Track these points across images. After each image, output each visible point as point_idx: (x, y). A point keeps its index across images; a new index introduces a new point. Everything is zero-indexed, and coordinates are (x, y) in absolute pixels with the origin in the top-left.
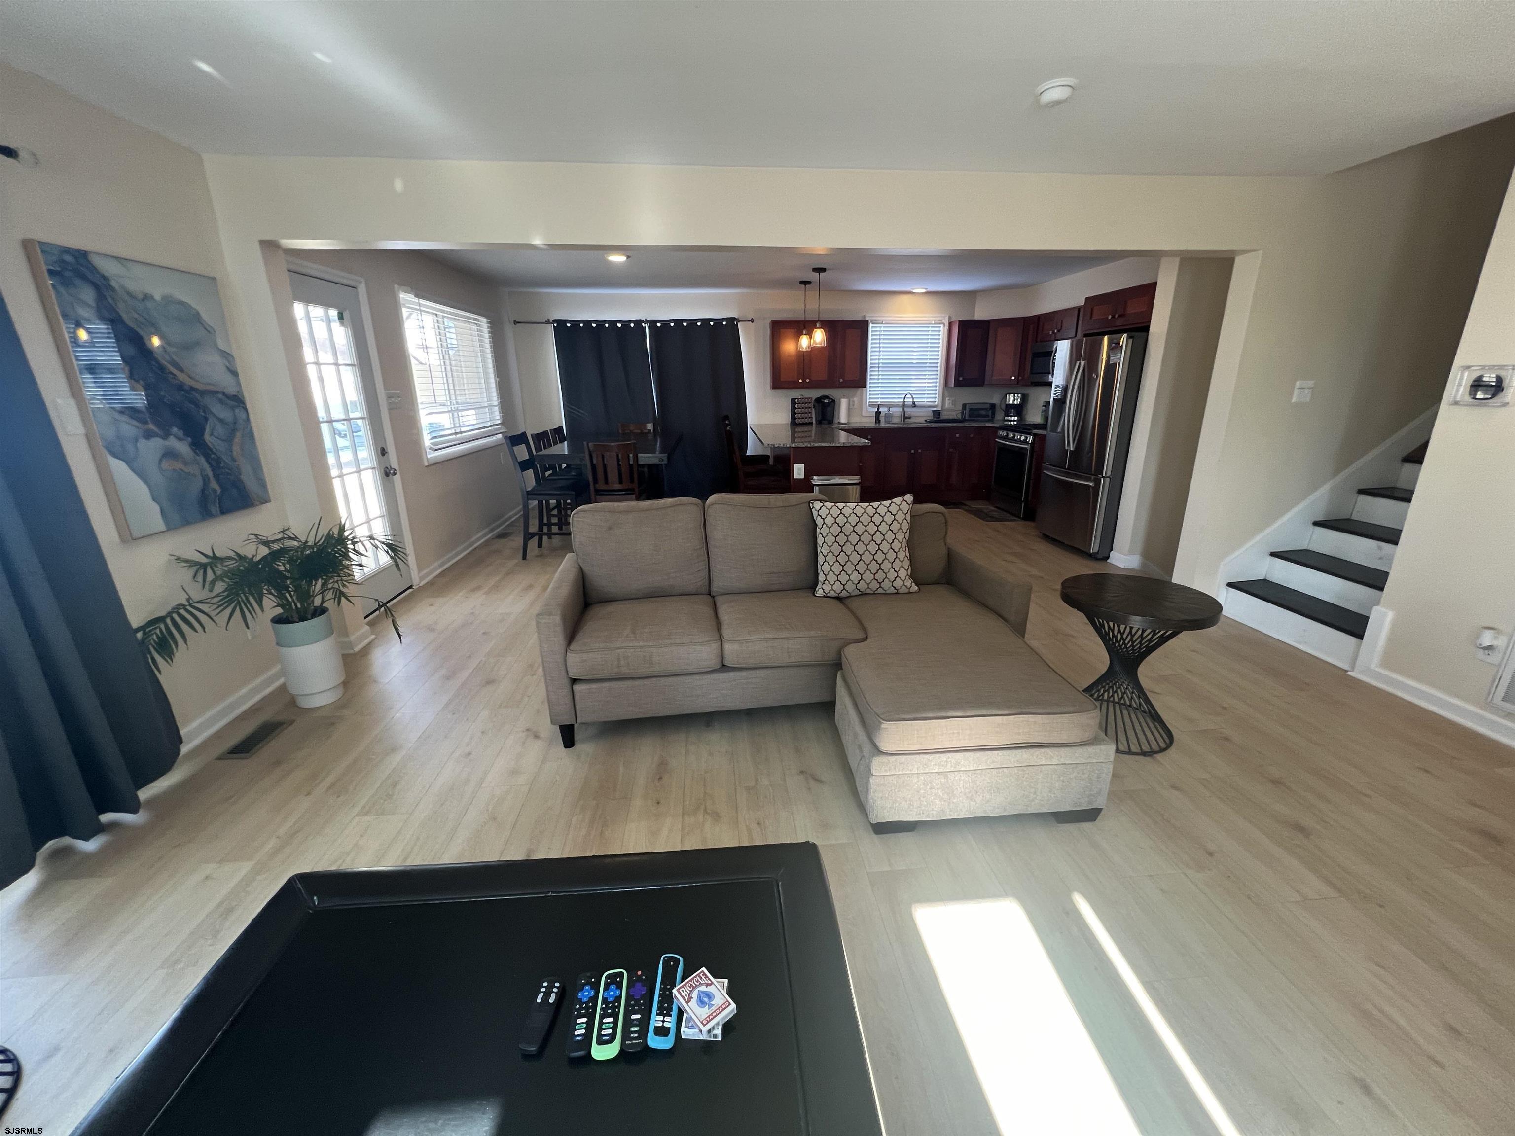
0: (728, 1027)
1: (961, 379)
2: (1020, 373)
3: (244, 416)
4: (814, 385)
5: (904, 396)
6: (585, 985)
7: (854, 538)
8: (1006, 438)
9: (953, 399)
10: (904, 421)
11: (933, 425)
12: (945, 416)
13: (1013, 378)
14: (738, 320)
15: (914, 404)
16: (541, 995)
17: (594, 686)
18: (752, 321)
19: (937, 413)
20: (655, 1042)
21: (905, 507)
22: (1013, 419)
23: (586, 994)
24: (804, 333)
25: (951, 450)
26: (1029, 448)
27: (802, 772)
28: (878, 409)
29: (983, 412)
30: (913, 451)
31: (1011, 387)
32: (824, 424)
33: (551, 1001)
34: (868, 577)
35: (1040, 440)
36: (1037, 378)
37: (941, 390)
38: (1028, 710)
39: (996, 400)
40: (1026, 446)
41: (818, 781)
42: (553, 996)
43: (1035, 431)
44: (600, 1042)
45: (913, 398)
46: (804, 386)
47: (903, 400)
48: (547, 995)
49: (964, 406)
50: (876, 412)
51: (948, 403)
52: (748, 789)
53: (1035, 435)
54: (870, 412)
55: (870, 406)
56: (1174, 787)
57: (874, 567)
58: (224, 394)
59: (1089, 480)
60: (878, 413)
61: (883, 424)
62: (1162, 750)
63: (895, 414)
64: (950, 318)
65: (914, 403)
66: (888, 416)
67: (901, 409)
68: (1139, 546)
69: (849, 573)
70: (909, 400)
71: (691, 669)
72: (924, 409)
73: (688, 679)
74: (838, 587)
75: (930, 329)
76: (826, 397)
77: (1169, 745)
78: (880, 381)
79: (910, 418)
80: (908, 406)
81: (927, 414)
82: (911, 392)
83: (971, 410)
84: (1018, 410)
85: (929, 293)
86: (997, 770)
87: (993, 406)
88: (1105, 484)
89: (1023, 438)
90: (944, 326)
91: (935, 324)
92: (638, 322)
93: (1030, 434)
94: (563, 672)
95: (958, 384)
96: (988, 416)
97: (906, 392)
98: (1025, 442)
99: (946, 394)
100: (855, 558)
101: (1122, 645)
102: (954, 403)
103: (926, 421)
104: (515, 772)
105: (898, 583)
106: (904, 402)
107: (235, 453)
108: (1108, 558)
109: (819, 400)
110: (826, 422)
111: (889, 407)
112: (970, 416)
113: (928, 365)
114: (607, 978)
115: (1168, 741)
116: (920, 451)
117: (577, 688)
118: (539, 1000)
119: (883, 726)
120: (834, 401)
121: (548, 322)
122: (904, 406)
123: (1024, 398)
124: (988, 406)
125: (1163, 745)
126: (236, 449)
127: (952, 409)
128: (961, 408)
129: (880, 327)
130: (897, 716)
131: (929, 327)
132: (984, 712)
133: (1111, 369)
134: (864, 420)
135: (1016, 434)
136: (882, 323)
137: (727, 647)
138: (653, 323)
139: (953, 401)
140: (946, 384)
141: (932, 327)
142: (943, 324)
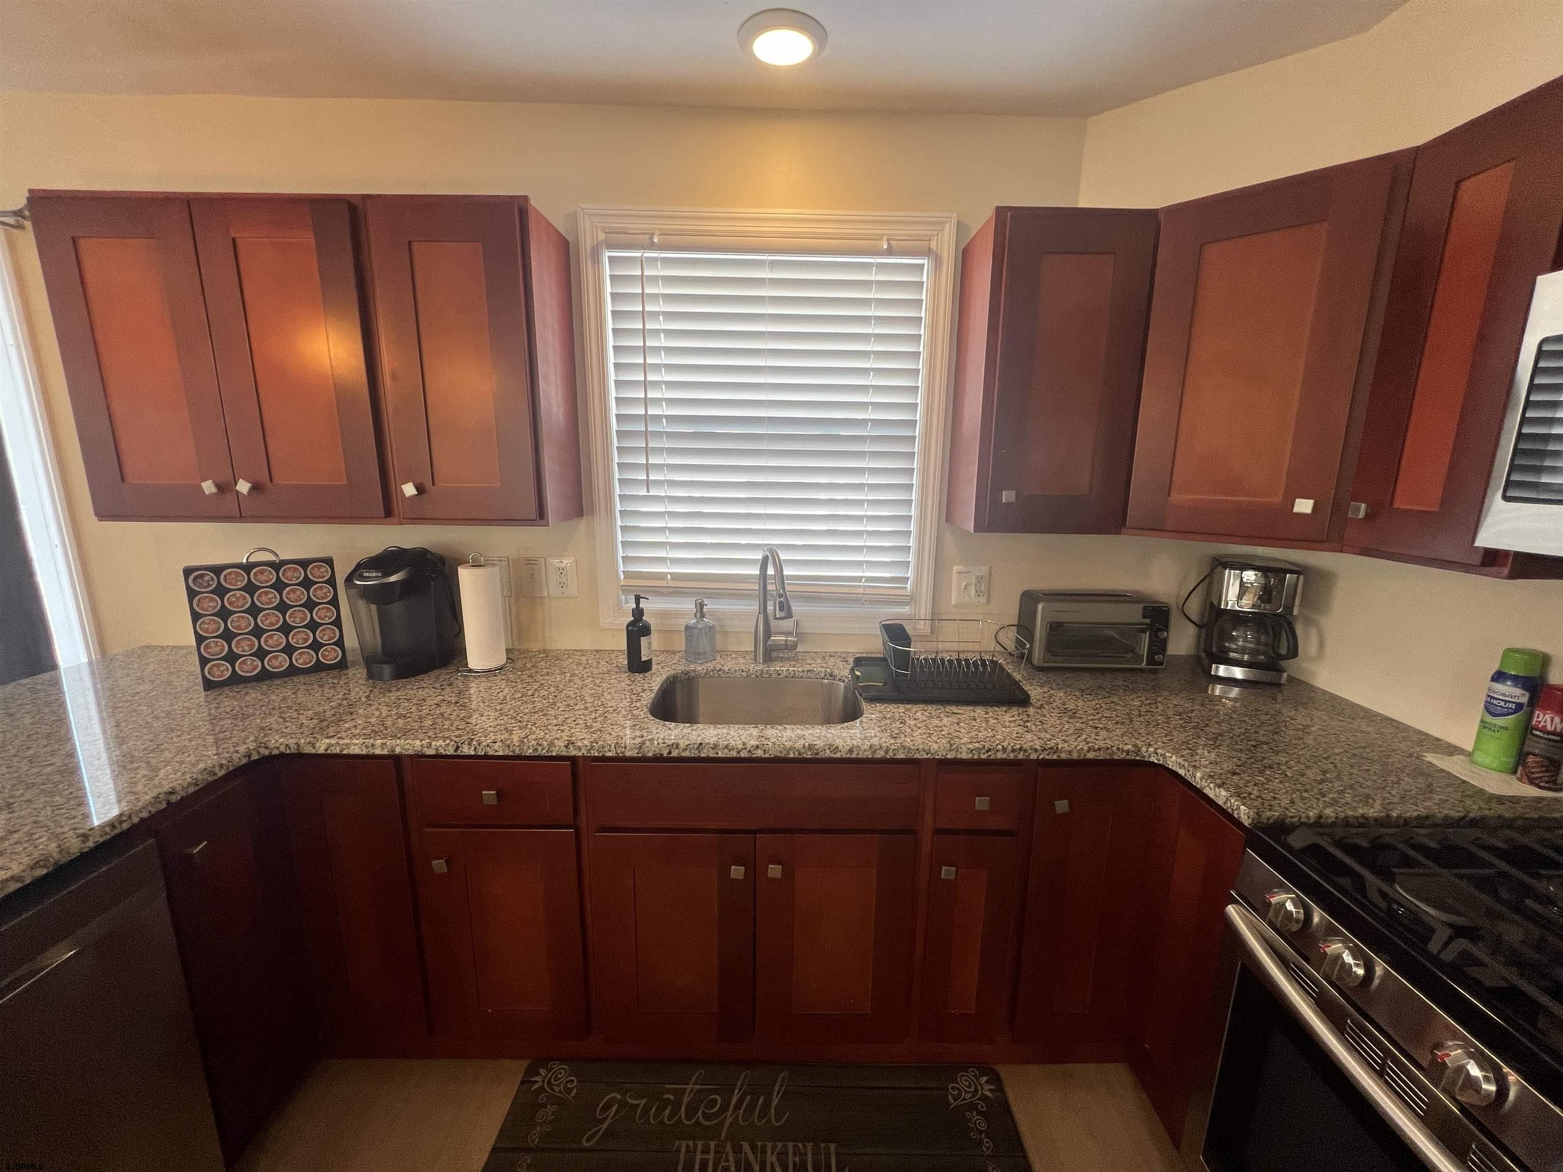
1: (1007, 496)
5: (759, 556)
9: (984, 570)
10: (767, 660)
13: (1304, 506)
25: (947, 872)
28: (638, 613)
29: (1111, 635)
30: (737, 872)
45: (779, 569)
46: (240, 509)
49: (1029, 599)
50: (632, 617)
54: (610, 620)
60: (638, 631)
63: (727, 628)
64: (961, 227)
67: (754, 607)
70: (773, 580)
83: (1055, 627)
87: (1155, 614)
90: (940, 263)
91: (893, 253)
95: (995, 520)
99: (948, 557)
102: (986, 586)
109: (367, 571)
110: (387, 670)
122: (761, 591)
124: (1133, 614)
127: (976, 617)
136: (652, 246)
139: (979, 579)
140: (949, 513)
141: (880, 266)
142: (928, 252)
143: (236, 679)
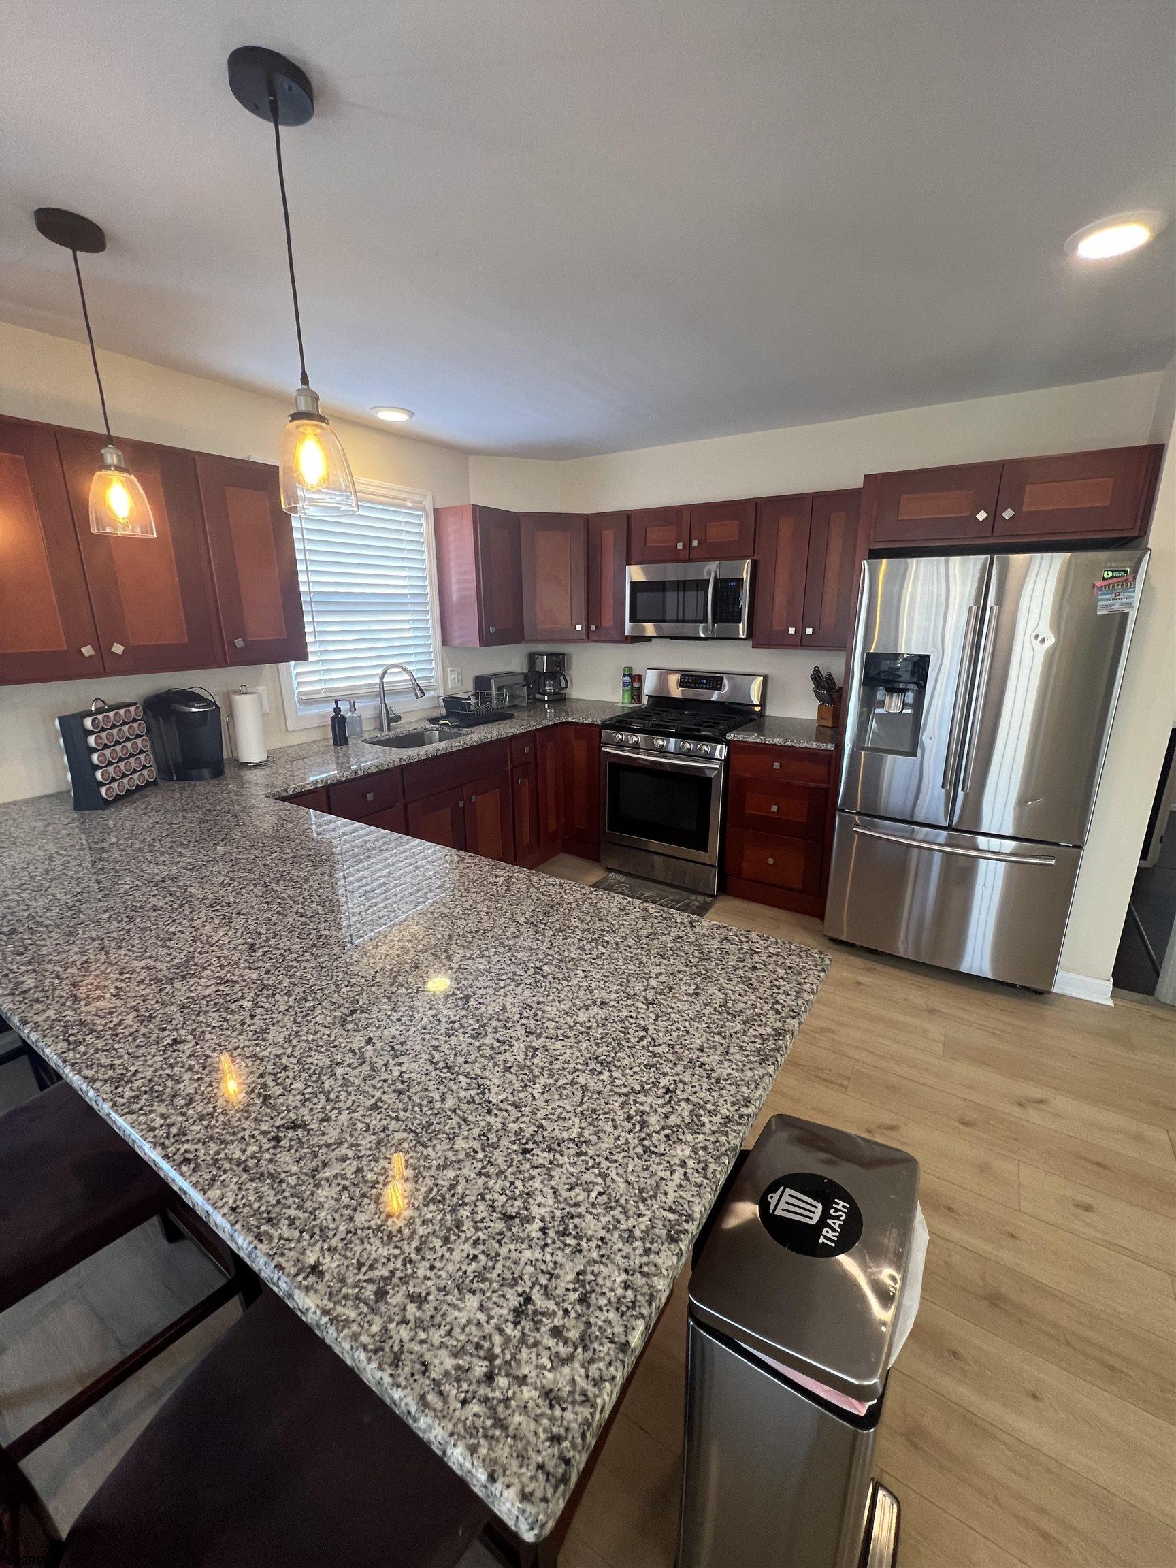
1: (491, 630)
4: (137, 663)
9: (461, 665)
10: (389, 729)
26: (720, 769)
28: (337, 710)
32: (201, 778)
40: (713, 765)
43: (731, 736)
46: (104, 667)
47: (377, 680)
49: (483, 678)
50: (335, 726)
53: (729, 744)
54: (316, 718)
55: (302, 702)
63: (366, 716)
64: (435, 498)
75: (404, 518)
76: (190, 697)
78: (330, 637)
79: (398, 718)
80: (398, 693)
89: (704, 750)
90: (428, 515)
93: (719, 742)
95: (487, 640)
98: (708, 757)
99: (446, 660)
106: (382, 683)
109: (156, 709)
110: (203, 769)
120: (213, 707)
122: (382, 694)
131: (396, 512)
143: (118, 798)
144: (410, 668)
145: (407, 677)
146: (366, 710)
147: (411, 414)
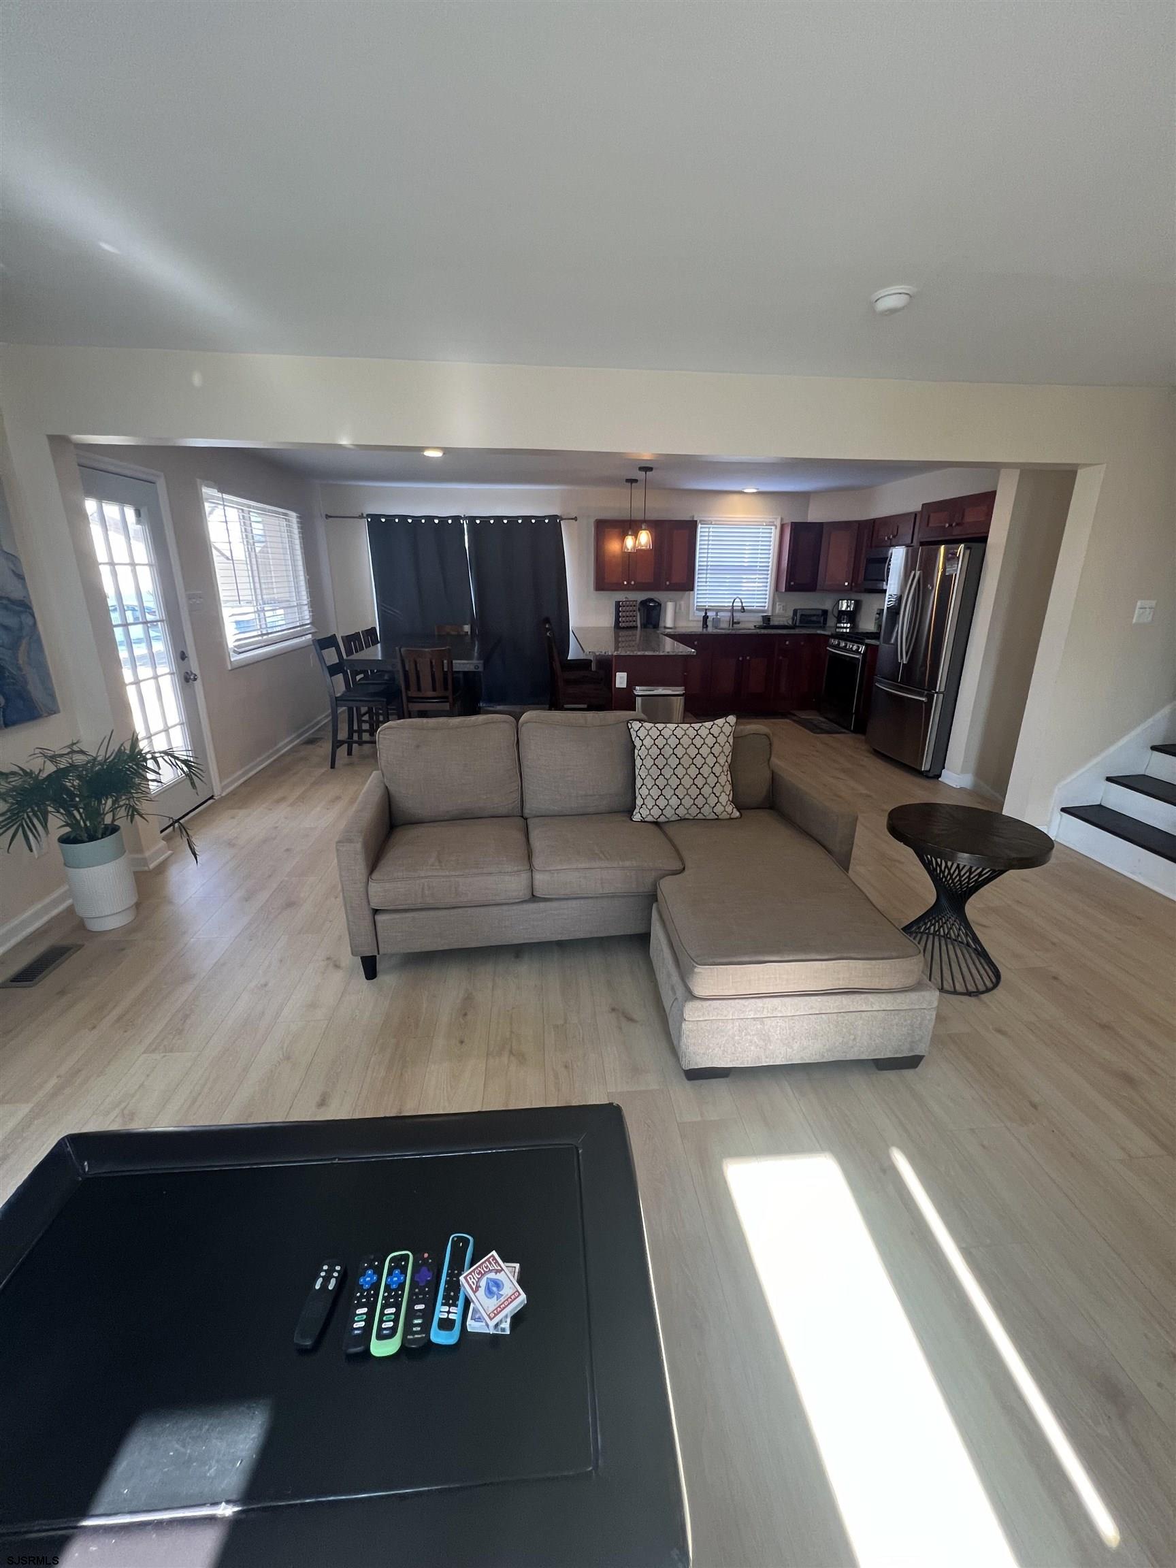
0: (517, 1319)
1: (792, 583)
2: (853, 580)
3: (31, 623)
4: (639, 587)
5: (732, 601)
6: (367, 1268)
7: (673, 761)
8: (837, 647)
9: (784, 604)
10: (733, 626)
11: (763, 631)
12: (774, 622)
13: (846, 584)
14: (562, 519)
15: (744, 609)
16: (320, 1280)
17: (397, 916)
18: (575, 519)
19: (767, 619)
20: (439, 1337)
21: (728, 729)
22: (846, 627)
23: (367, 1279)
24: (630, 533)
25: (780, 658)
26: (861, 659)
27: (613, 1010)
28: (706, 613)
29: (814, 618)
30: (741, 658)
31: (843, 593)
32: (649, 628)
33: (330, 1288)
34: (688, 802)
35: (872, 651)
36: (869, 585)
37: (772, 595)
38: (848, 955)
39: (828, 606)
40: (857, 657)
41: (631, 1019)
42: (333, 1281)
43: (868, 641)
44: (380, 1337)
45: (742, 603)
46: (629, 588)
47: (731, 604)
48: (327, 1280)
49: (795, 612)
50: (704, 617)
51: (779, 609)
52: (556, 1027)
53: (867, 645)
54: (698, 616)
55: (697, 609)
56: (999, 1031)
57: (694, 792)
58: (8, 599)
59: (921, 695)
60: (706, 618)
61: (710, 630)
62: (988, 990)
63: (722, 619)
64: (782, 519)
65: (743, 607)
66: (716, 621)
67: (729, 614)
68: (972, 764)
69: (668, 797)
70: (738, 604)
71: (498, 899)
72: (752, 614)
73: (495, 910)
74: (656, 812)
75: (760, 530)
76: (651, 600)
77: (995, 985)
78: (708, 584)
79: (738, 623)
80: (738, 611)
81: (757, 620)
82: (740, 596)
83: (802, 615)
84: (851, 616)
85: (759, 493)
86: (815, 1016)
87: (825, 612)
88: (938, 700)
89: (855, 648)
90: (776, 528)
91: (766, 525)
92: (456, 519)
93: (862, 644)
94: (365, 903)
95: (789, 588)
96: (819, 622)
97: (735, 596)
98: (857, 652)
99: (777, 599)
100: (674, 782)
101: (949, 880)
102: (785, 609)
103: (755, 626)
104: (313, 1005)
105: (719, 809)
106: (733, 606)
107: (21, 662)
108: (939, 776)
109: (644, 603)
110: (651, 626)
111: (717, 612)
112: (801, 622)
113: (758, 568)
114: (390, 1262)
115: (994, 980)
116: (748, 658)
117: (379, 918)
118: (317, 1287)
119: (696, 970)
120: (660, 605)
121: (361, 517)
122: (733, 610)
123: (858, 604)
124: (820, 612)
125: (989, 984)
126: (22, 658)
127: (783, 615)
128: (791, 614)
129: (709, 528)
130: (711, 960)
131: (759, 528)
132: (803, 957)
133: (947, 580)
134: (691, 624)
135: (849, 643)
136: (711, 524)
137: (538, 877)
138: (472, 519)
139: (783, 606)
140: (777, 588)
141: (763, 528)
142: (774, 525)
143: (624, 628)
144: (743, 600)
145: (740, 604)
146: (724, 616)
147: (758, 489)
